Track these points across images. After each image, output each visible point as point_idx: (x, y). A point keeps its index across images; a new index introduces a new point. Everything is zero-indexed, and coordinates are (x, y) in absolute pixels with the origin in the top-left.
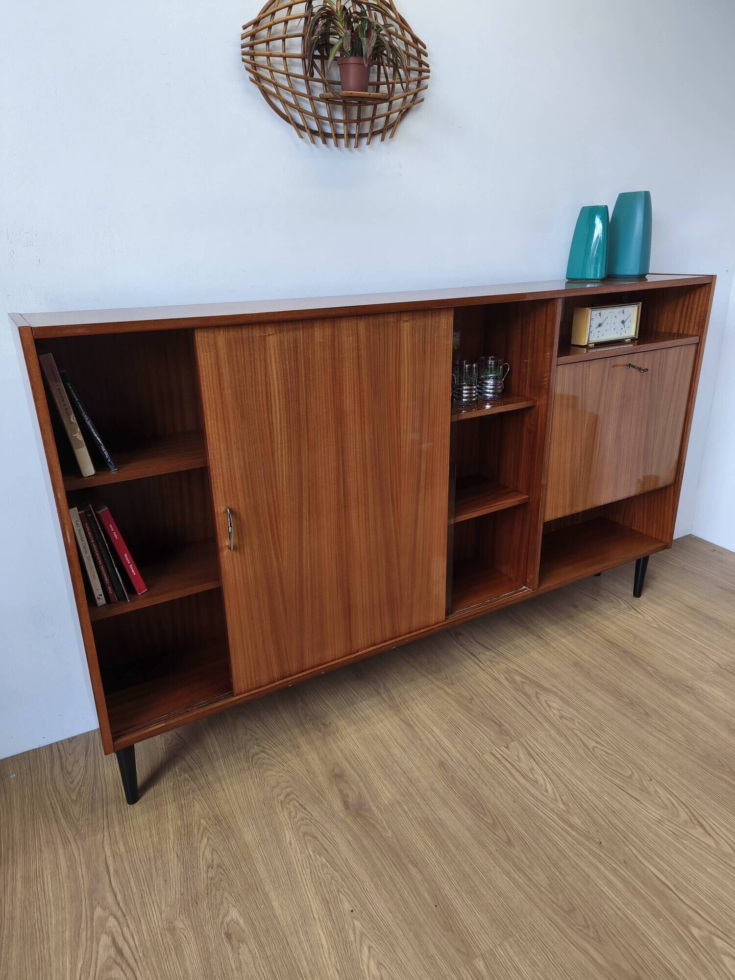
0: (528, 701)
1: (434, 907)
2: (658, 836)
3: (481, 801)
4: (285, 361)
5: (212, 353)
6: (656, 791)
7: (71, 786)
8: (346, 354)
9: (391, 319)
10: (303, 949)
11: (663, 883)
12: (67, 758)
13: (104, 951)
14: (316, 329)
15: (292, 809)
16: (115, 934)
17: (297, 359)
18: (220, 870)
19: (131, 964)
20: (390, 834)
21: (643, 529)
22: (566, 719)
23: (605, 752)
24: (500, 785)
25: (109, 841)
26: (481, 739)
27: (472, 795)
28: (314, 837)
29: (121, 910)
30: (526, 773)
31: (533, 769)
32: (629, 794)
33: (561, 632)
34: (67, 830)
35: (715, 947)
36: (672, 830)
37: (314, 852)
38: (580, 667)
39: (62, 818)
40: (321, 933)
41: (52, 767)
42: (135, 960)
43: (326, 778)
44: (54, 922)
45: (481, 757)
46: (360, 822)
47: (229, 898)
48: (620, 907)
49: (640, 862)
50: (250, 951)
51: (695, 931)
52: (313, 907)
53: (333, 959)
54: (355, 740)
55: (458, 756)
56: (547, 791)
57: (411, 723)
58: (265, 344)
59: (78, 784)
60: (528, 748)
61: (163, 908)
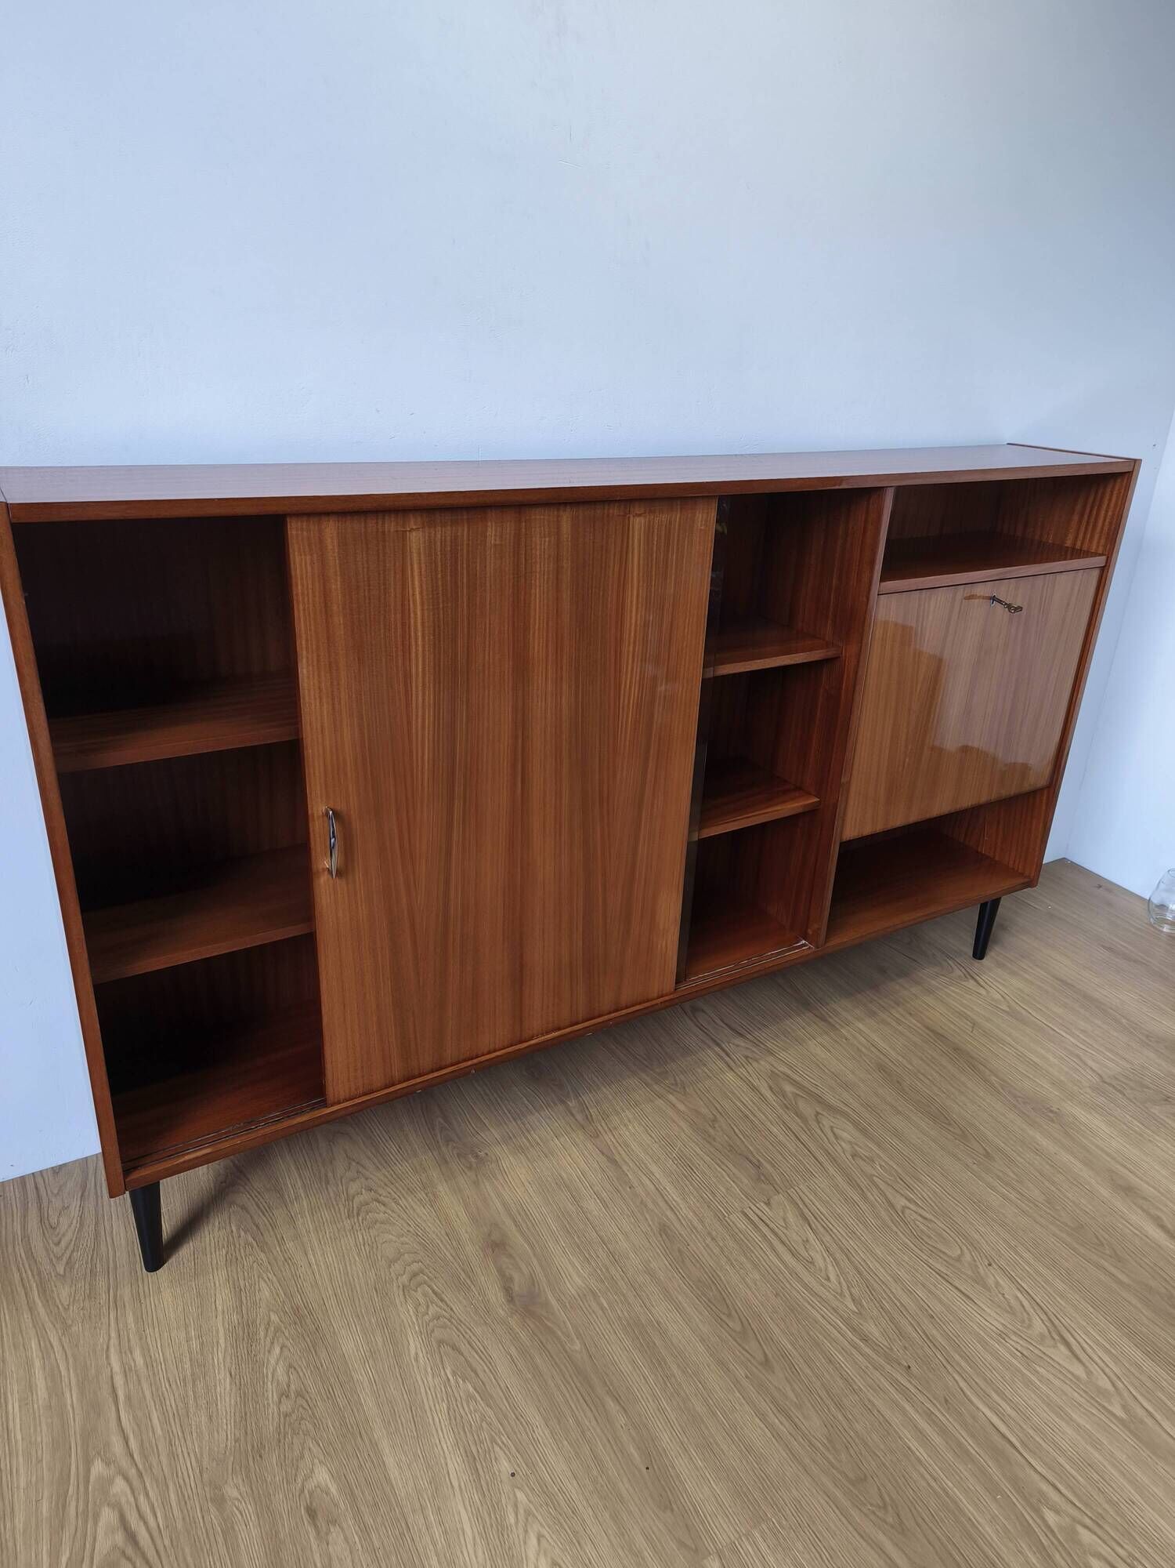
0: (803, 1126)
1: (645, 1470)
2: (998, 1359)
3: (723, 1293)
4: (437, 574)
5: (315, 555)
6: (997, 1284)
7: (55, 1249)
8: (538, 566)
9: (615, 511)
10: (432, 1538)
11: (1004, 1436)
12: (50, 1202)
13: (106, 1536)
14: (489, 524)
15: (422, 1300)
16: (126, 1507)
17: (456, 569)
18: (300, 1401)
19: (151, 1559)
20: (578, 1346)
21: (994, 853)
22: (861, 1157)
23: (921, 1216)
24: (755, 1266)
25: (118, 1348)
26: (726, 1188)
27: (710, 1282)
28: (454, 1348)
29: (136, 1465)
30: (796, 1248)
31: (807, 1241)
32: (957, 1288)
33: (858, 1012)
34: (48, 1325)
35: (1079, 1543)
36: (1020, 1348)
37: (454, 1373)
38: (886, 1072)
39: (40, 1304)
40: (462, 1511)
41: (25, 1216)
42: (157, 1551)
43: (478, 1248)
44: (22, 1485)
45: (727, 1219)
46: (532, 1326)
47: (315, 1449)
48: (935, 1474)
49: (970, 1401)
50: (346, 1539)
51: (1051, 1517)
52: (450, 1465)
53: (480, 1553)
54: (526, 1184)
55: (691, 1215)
56: (828, 1279)
57: (617, 1158)
58: (404, 545)
59: (67, 1248)
60: (801, 1206)
61: (205, 1464)
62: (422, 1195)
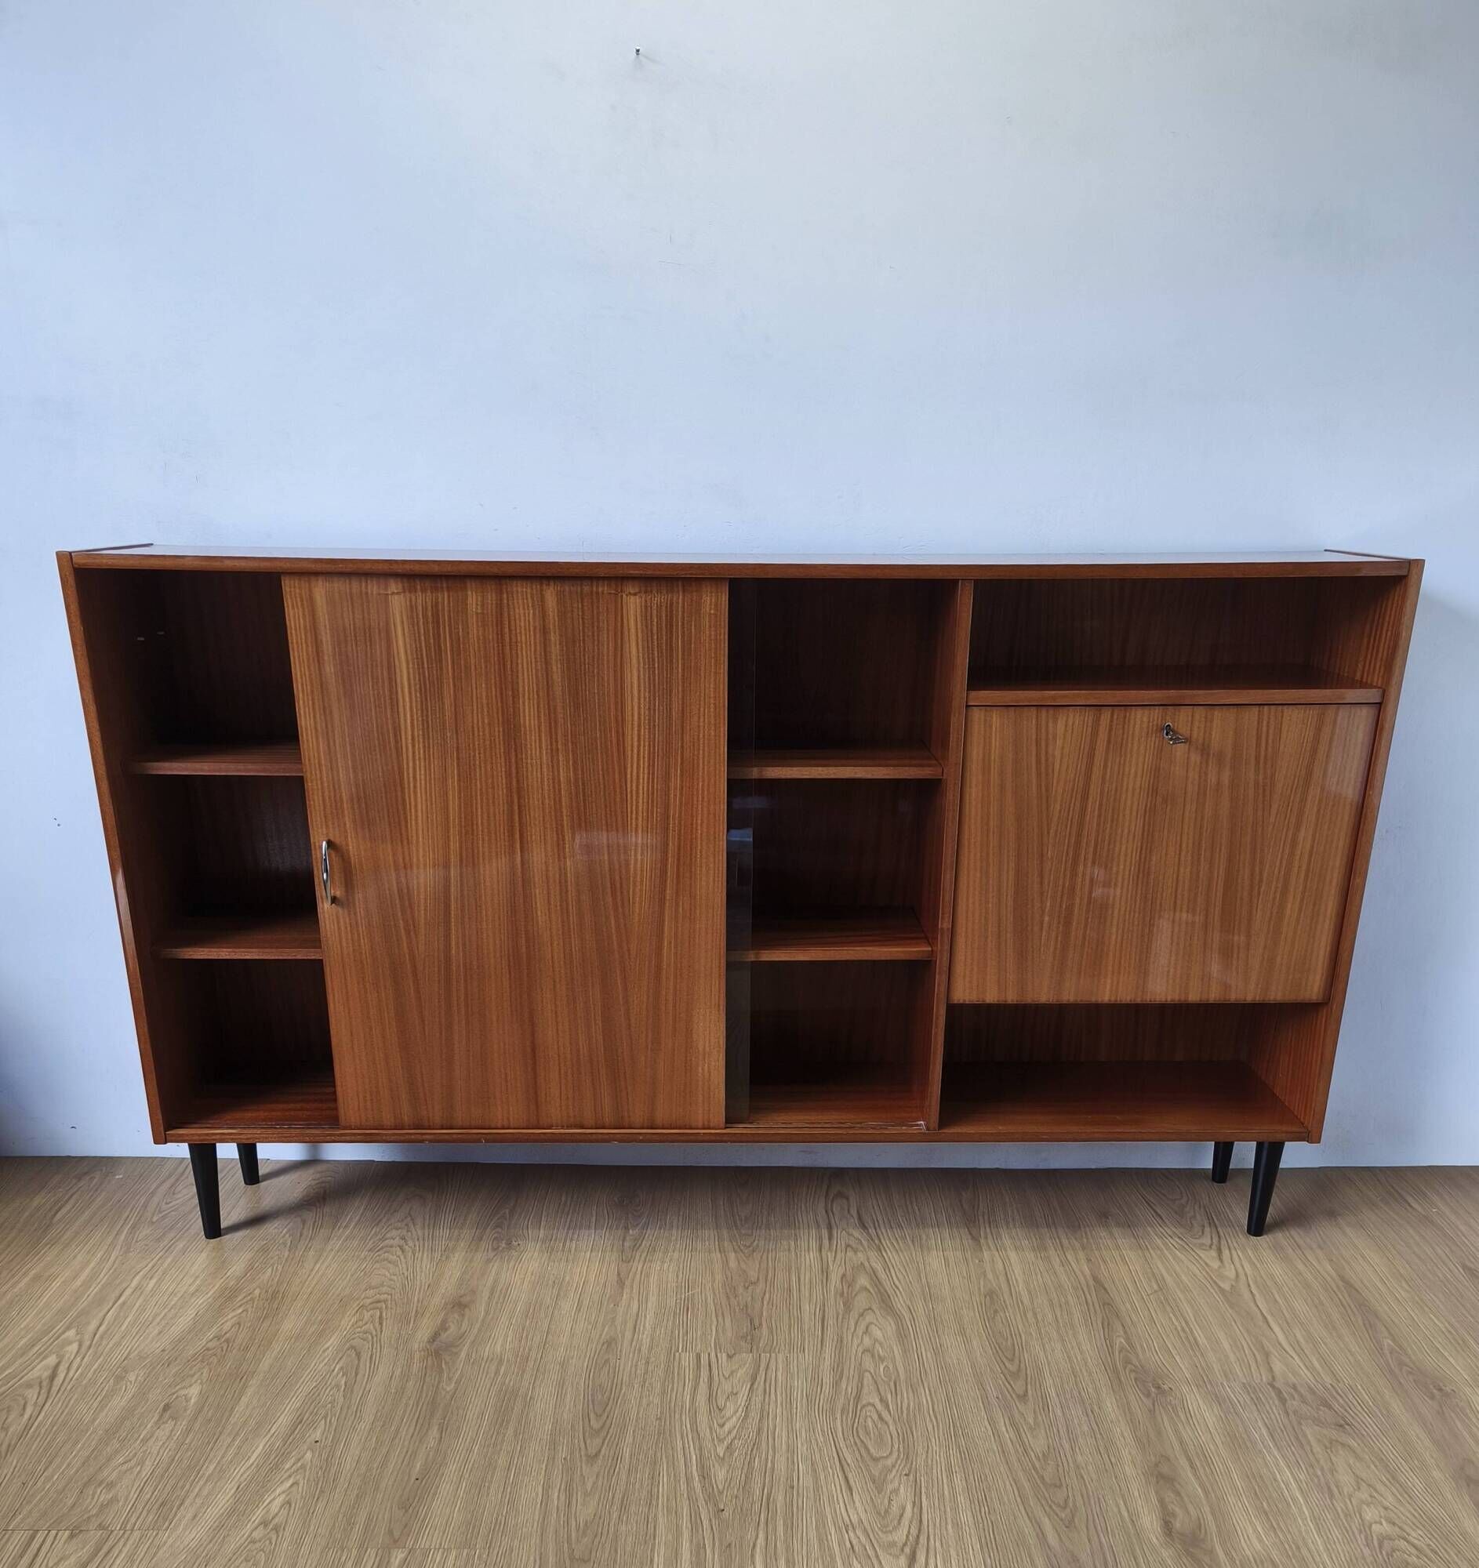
0: (841, 1313)
1: (413, 1479)
3: (612, 1400)
6: (896, 1491)
7: (164, 1207)
10: (225, 1453)
13: (41, 1370)
15: (367, 1318)
16: (65, 1359)
18: (224, 1345)
19: (52, 1392)
20: (451, 1387)
22: (873, 1354)
24: (664, 1393)
25: (145, 1274)
26: (703, 1334)
27: (609, 1390)
28: (358, 1355)
29: (93, 1340)
30: (719, 1395)
31: (737, 1393)
32: (847, 1479)
33: (1025, 1241)
34: (117, 1248)
36: (854, 1542)
37: (342, 1368)
38: (992, 1301)
39: (125, 1233)
40: (261, 1447)
42: (59, 1390)
43: (443, 1302)
44: (22, 1326)
45: (677, 1354)
46: (430, 1362)
47: (205, 1375)
49: (753, 1556)
50: (172, 1431)
53: (245, 1476)
54: (529, 1273)
55: (646, 1341)
56: (722, 1426)
57: (628, 1283)
60: (761, 1369)
61: (131, 1356)
62: (437, 1255)
